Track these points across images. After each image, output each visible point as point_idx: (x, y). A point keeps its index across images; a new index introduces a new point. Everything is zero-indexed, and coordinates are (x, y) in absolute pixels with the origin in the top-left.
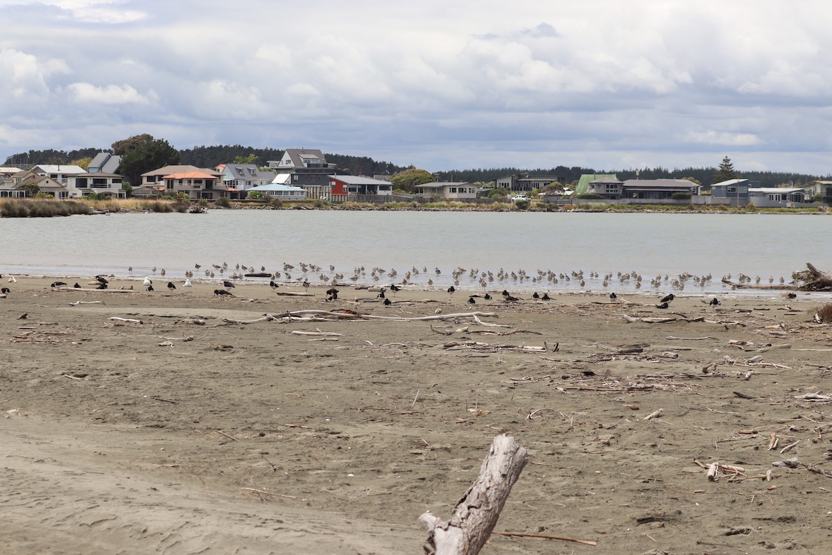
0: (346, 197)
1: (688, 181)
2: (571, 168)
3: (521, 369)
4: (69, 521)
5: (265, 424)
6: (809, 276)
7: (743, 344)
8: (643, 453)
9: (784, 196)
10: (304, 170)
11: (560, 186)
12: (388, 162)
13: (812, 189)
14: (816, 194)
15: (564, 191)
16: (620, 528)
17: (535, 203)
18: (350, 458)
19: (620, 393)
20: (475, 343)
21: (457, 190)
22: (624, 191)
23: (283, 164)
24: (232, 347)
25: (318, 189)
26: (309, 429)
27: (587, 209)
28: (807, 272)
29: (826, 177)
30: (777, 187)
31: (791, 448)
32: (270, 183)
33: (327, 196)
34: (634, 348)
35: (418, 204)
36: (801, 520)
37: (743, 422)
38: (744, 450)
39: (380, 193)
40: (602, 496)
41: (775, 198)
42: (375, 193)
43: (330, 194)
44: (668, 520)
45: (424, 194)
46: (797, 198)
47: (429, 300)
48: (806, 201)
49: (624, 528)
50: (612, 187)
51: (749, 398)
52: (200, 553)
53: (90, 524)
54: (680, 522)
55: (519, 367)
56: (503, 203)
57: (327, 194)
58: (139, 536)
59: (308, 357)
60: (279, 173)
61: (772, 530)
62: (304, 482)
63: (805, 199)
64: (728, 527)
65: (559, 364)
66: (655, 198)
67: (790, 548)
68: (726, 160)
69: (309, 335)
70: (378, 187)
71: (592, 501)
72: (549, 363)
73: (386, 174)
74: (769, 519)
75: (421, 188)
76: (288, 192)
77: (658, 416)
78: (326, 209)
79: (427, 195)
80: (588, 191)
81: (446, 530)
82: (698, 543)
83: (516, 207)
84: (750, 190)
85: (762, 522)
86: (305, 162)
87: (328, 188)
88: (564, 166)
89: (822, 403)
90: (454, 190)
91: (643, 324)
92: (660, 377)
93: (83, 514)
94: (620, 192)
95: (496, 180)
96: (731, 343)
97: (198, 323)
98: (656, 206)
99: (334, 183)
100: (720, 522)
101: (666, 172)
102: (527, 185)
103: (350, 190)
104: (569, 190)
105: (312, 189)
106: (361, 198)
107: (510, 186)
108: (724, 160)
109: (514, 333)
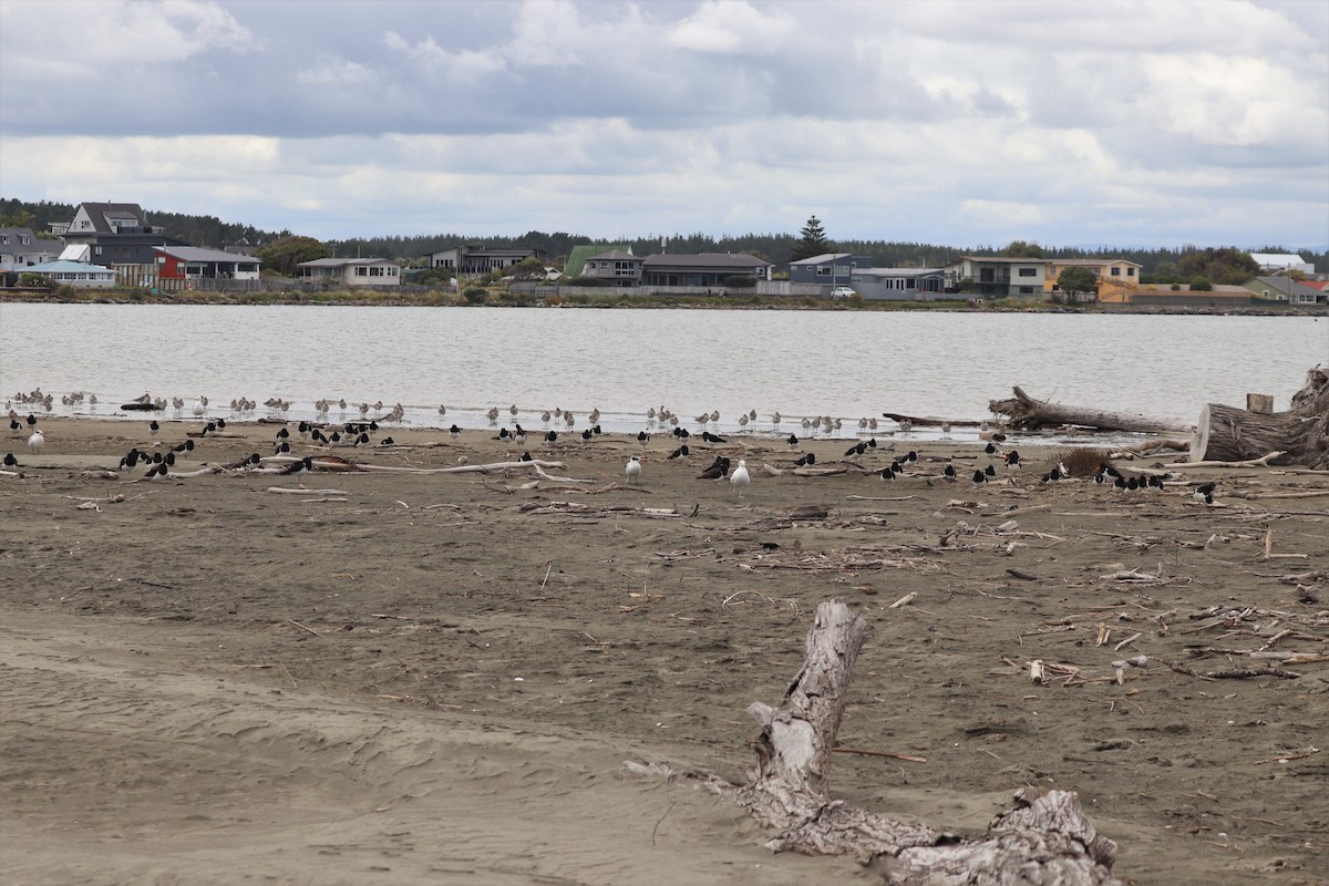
0: (183, 283)
1: (750, 256)
2: (551, 235)
3: (655, 542)
4: (198, 731)
5: (342, 614)
6: (1016, 407)
7: (972, 505)
8: (917, 651)
9: (911, 282)
10: (114, 238)
11: (539, 265)
12: (246, 225)
13: (957, 269)
14: (962, 278)
15: (546, 273)
16: (943, 743)
17: (497, 293)
18: (503, 657)
19: (835, 572)
20: (567, 505)
21: (368, 271)
22: (644, 273)
23: (76, 226)
24: (194, 511)
25: (136, 269)
26: (410, 621)
27: (583, 302)
28: (1013, 400)
29: (975, 250)
30: (897, 267)
31: (1128, 643)
32: (55, 259)
33: (151, 281)
34: (810, 512)
35: (302, 295)
36: (1198, 731)
37: (1039, 610)
38: (1060, 646)
39: (240, 275)
40: (899, 703)
41: (895, 284)
42: (231, 276)
43: (157, 278)
44: (1011, 732)
45: (312, 279)
46: (933, 284)
47: (436, 443)
48: (948, 291)
49: (950, 743)
50: (625, 266)
51: (1031, 579)
52: (420, 766)
53: (234, 734)
54: (1027, 734)
55: (650, 538)
56: (445, 294)
57: (151, 277)
58: (314, 748)
59: (320, 524)
60: (71, 243)
61: (1160, 744)
62: (457, 689)
63: (946, 285)
64: (1096, 741)
65: (713, 534)
66: (696, 285)
67: (1192, 766)
68: (813, 222)
69: (296, 494)
70: (236, 267)
71: (886, 710)
72: (697, 533)
73: (243, 244)
74: (1153, 729)
75: (309, 268)
76: (85, 274)
77: (909, 603)
78: (149, 302)
79: (316, 279)
80: (584, 272)
81: (788, 723)
82: (1066, 759)
83: (465, 299)
84: (854, 271)
85: (1143, 734)
86: (114, 224)
87: (152, 268)
88: (541, 231)
89: (1144, 586)
90: (362, 272)
91: (794, 478)
92: (881, 551)
93: (216, 721)
94: (638, 275)
95: (431, 255)
96: (953, 505)
97: (107, 477)
98: (699, 298)
99: (162, 260)
100: (1082, 734)
101: (709, 242)
102: (484, 264)
103: (190, 271)
104: (553, 271)
105: (125, 269)
106: (207, 284)
107: (455, 265)
108: (809, 222)
109: (608, 490)
